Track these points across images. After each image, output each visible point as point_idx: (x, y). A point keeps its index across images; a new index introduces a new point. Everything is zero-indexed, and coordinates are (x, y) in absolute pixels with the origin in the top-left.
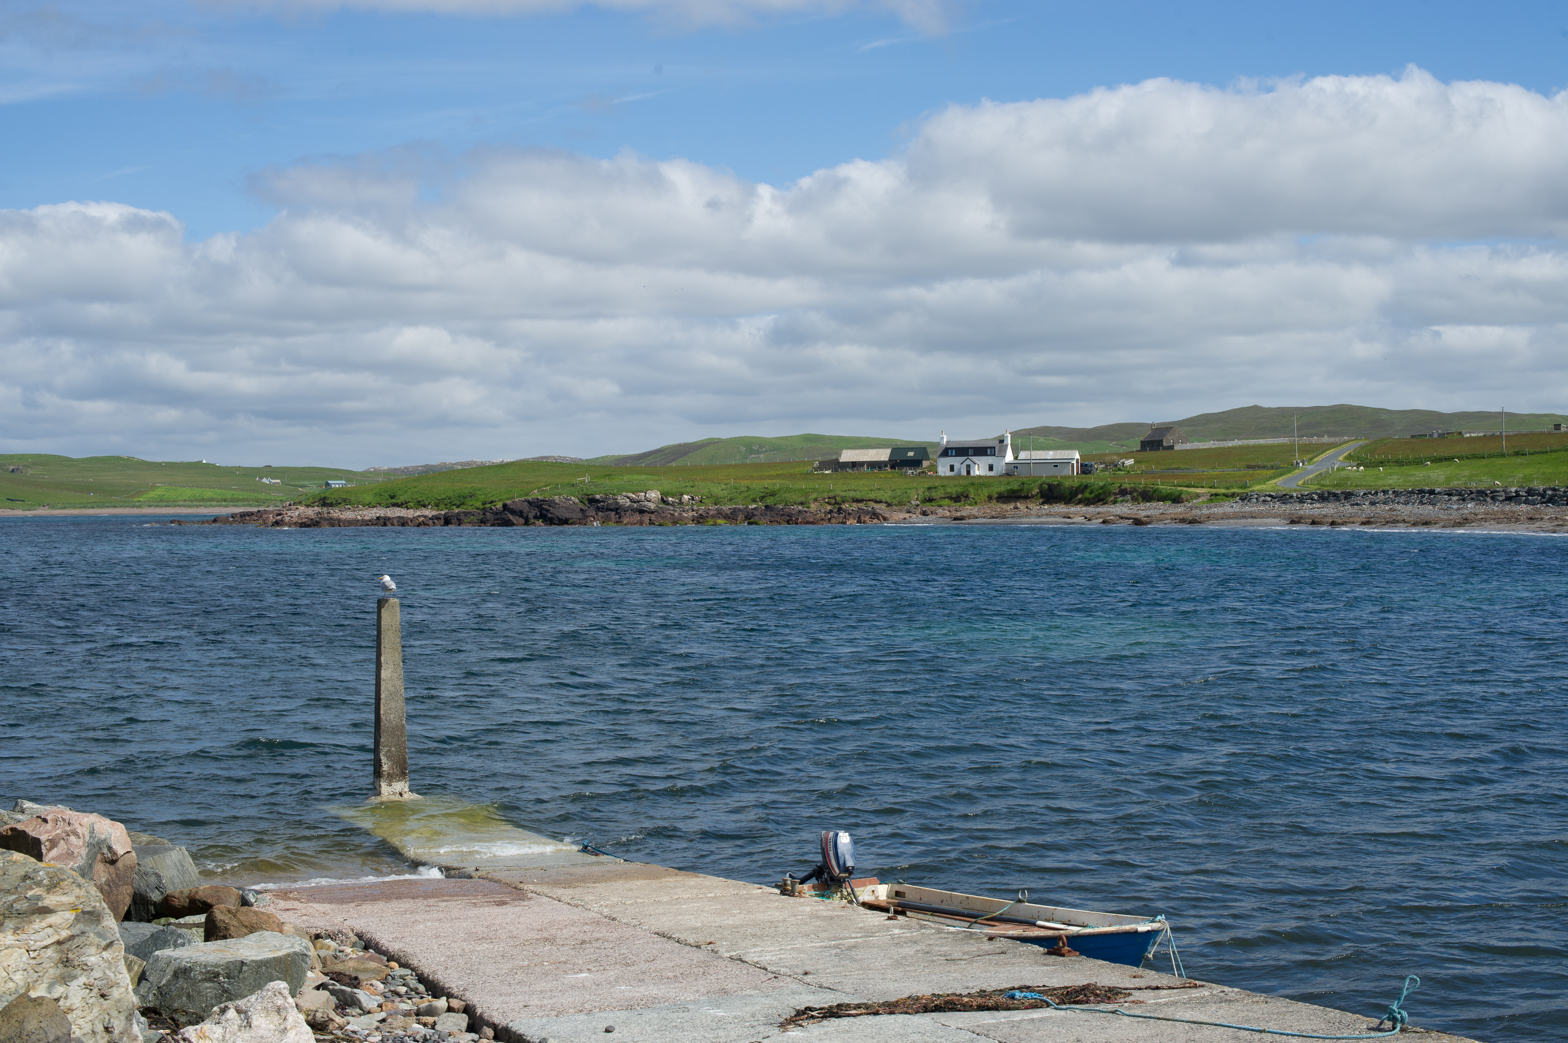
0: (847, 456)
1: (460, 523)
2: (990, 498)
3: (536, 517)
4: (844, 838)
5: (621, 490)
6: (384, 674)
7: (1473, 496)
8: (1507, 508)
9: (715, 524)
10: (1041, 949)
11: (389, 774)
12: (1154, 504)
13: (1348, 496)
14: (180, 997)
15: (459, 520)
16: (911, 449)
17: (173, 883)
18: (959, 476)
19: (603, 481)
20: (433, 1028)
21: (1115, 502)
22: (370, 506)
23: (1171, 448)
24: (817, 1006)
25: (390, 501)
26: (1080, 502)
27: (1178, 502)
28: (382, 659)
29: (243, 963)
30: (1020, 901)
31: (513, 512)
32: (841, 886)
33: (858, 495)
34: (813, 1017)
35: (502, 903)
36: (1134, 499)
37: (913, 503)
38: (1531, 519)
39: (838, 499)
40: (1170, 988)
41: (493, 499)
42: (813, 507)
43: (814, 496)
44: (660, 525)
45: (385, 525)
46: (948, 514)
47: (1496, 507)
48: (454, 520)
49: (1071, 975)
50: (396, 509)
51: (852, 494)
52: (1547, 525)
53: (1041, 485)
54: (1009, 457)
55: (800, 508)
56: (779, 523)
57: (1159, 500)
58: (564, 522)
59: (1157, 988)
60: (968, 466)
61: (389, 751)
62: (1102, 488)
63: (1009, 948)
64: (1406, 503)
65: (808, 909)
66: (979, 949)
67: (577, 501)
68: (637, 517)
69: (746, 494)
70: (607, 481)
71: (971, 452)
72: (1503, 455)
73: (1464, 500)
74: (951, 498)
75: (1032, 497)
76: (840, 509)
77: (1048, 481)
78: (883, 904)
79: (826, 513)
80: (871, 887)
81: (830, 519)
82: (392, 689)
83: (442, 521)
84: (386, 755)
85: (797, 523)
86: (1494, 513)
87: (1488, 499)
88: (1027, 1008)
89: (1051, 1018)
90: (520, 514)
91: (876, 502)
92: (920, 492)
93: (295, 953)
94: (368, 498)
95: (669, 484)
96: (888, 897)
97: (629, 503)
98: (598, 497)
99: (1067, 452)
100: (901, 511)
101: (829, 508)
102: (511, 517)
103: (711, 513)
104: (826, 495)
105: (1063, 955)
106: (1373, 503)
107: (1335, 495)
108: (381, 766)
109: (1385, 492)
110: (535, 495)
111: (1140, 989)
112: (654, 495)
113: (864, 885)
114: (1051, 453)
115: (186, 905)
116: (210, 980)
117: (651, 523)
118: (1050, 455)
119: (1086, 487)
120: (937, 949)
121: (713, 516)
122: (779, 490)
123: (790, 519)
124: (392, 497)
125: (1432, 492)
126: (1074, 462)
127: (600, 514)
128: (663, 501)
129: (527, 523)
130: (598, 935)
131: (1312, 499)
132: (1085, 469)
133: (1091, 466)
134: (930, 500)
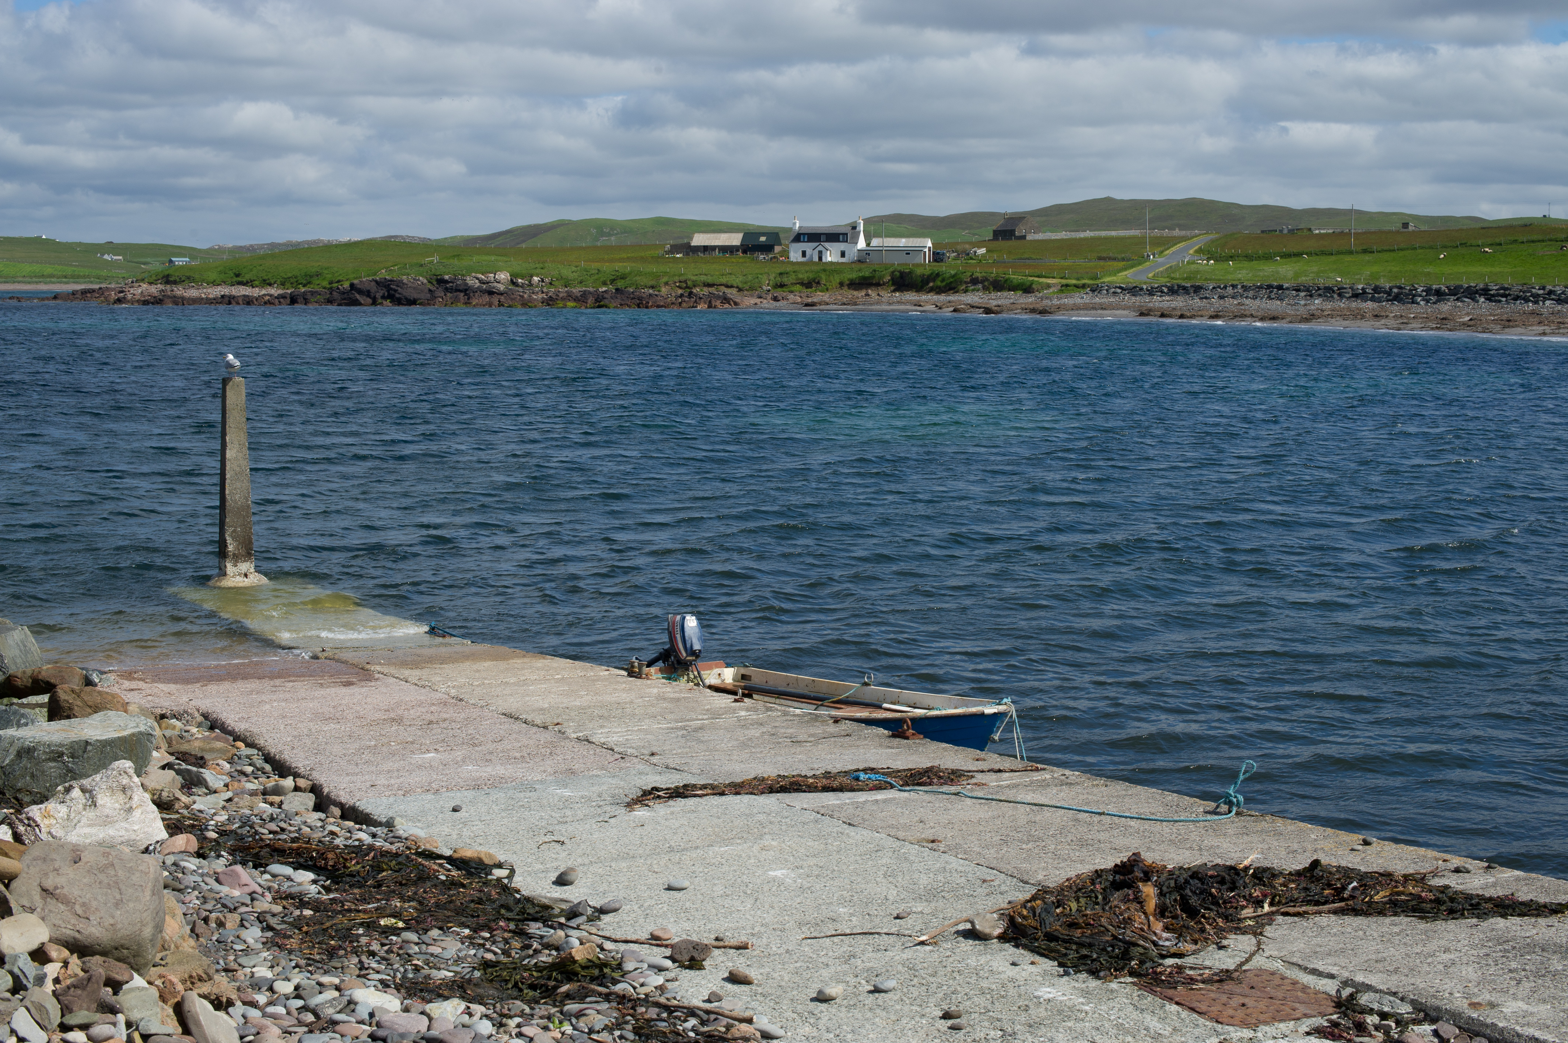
0: (699, 240)
1: (306, 302)
2: (841, 284)
3: (383, 297)
4: (691, 622)
5: (470, 270)
6: (229, 454)
7: (1320, 292)
8: (1354, 305)
9: (565, 306)
10: (886, 732)
11: (234, 555)
12: (1005, 294)
13: (1197, 289)
14: (24, 777)
15: (305, 299)
16: (763, 234)
17: (15, 663)
18: (811, 262)
19: (452, 261)
20: (280, 807)
21: (966, 291)
22: (214, 284)
23: (1023, 237)
24: (664, 787)
25: (235, 279)
26: (931, 290)
27: (1029, 292)
28: (227, 439)
29: (87, 743)
30: (866, 684)
31: (360, 292)
32: (688, 670)
33: (710, 280)
34: (659, 797)
35: (349, 684)
36: (985, 289)
37: (765, 288)
38: (1376, 316)
39: (689, 283)
40: (1012, 771)
41: (340, 278)
42: (664, 290)
43: (665, 279)
44: (510, 306)
45: (230, 303)
46: (799, 300)
47: (1342, 304)
48: (301, 300)
49: (915, 758)
50: (241, 288)
51: (703, 278)
52: (1391, 322)
53: (893, 272)
54: (861, 244)
55: (651, 291)
56: (629, 306)
57: (1010, 290)
58: (412, 302)
59: (1000, 771)
60: (820, 252)
61: (234, 531)
62: (953, 276)
63: (854, 731)
64: (1254, 298)
65: (655, 691)
66: (824, 732)
67: (425, 281)
68: (486, 298)
69: (596, 277)
70: (455, 261)
71: (823, 238)
72: (1351, 253)
73: (1311, 296)
74: (802, 284)
75: (884, 284)
76: (691, 293)
77: (899, 268)
78: (730, 687)
79: (677, 297)
80: (717, 671)
81: (680, 303)
82: (238, 469)
83: (288, 301)
84: (231, 536)
85: (647, 307)
86: (1341, 309)
87: (1335, 296)
88: (871, 790)
89: (894, 799)
90: (368, 294)
91: (727, 286)
92: (772, 278)
93: (140, 733)
94: (212, 276)
95: (518, 265)
96: (734, 680)
97: (478, 284)
98: (447, 277)
99: (919, 240)
100: (752, 296)
101: (680, 291)
102: (358, 296)
103: (561, 295)
104: (677, 279)
105: (907, 738)
106: (1221, 297)
107: (1185, 288)
108: (226, 546)
109: (1234, 286)
110: (383, 274)
111: (982, 772)
112: (503, 276)
113: (711, 668)
114: (904, 240)
115: (29, 685)
116: (54, 760)
117: (501, 304)
118: (903, 242)
119: (938, 275)
120: (783, 731)
121: (563, 299)
122: (630, 273)
123: (641, 303)
124: (237, 275)
125: (1280, 287)
126: (927, 250)
127: (449, 294)
128: (513, 283)
129: (374, 303)
130: (445, 716)
131: (1162, 292)
132: (937, 257)
133: (943, 254)
134: (782, 286)
